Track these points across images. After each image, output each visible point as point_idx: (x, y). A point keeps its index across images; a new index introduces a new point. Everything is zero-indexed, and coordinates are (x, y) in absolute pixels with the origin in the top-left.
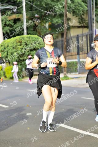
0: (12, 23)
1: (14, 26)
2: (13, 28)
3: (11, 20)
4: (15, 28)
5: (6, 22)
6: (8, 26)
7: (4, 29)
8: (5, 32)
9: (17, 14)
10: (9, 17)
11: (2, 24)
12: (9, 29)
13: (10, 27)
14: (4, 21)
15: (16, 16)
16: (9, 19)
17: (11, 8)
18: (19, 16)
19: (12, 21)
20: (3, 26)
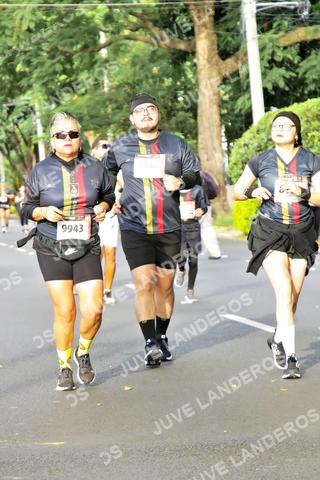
0: (292, 55)
1: (301, 64)
2: (297, 74)
3: (291, 46)
4: (305, 73)
5: (273, 53)
6: (280, 65)
7: (268, 78)
8: (270, 87)
9: (311, 24)
10: (283, 36)
11: (262, 59)
12: (284, 77)
13: (287, 69)
14: (268, 51)
15: (307, 33)
16: (283, 42)
17: (292, 7)
18: (316, 31)
19: (295, 50)
20: (266, 68)
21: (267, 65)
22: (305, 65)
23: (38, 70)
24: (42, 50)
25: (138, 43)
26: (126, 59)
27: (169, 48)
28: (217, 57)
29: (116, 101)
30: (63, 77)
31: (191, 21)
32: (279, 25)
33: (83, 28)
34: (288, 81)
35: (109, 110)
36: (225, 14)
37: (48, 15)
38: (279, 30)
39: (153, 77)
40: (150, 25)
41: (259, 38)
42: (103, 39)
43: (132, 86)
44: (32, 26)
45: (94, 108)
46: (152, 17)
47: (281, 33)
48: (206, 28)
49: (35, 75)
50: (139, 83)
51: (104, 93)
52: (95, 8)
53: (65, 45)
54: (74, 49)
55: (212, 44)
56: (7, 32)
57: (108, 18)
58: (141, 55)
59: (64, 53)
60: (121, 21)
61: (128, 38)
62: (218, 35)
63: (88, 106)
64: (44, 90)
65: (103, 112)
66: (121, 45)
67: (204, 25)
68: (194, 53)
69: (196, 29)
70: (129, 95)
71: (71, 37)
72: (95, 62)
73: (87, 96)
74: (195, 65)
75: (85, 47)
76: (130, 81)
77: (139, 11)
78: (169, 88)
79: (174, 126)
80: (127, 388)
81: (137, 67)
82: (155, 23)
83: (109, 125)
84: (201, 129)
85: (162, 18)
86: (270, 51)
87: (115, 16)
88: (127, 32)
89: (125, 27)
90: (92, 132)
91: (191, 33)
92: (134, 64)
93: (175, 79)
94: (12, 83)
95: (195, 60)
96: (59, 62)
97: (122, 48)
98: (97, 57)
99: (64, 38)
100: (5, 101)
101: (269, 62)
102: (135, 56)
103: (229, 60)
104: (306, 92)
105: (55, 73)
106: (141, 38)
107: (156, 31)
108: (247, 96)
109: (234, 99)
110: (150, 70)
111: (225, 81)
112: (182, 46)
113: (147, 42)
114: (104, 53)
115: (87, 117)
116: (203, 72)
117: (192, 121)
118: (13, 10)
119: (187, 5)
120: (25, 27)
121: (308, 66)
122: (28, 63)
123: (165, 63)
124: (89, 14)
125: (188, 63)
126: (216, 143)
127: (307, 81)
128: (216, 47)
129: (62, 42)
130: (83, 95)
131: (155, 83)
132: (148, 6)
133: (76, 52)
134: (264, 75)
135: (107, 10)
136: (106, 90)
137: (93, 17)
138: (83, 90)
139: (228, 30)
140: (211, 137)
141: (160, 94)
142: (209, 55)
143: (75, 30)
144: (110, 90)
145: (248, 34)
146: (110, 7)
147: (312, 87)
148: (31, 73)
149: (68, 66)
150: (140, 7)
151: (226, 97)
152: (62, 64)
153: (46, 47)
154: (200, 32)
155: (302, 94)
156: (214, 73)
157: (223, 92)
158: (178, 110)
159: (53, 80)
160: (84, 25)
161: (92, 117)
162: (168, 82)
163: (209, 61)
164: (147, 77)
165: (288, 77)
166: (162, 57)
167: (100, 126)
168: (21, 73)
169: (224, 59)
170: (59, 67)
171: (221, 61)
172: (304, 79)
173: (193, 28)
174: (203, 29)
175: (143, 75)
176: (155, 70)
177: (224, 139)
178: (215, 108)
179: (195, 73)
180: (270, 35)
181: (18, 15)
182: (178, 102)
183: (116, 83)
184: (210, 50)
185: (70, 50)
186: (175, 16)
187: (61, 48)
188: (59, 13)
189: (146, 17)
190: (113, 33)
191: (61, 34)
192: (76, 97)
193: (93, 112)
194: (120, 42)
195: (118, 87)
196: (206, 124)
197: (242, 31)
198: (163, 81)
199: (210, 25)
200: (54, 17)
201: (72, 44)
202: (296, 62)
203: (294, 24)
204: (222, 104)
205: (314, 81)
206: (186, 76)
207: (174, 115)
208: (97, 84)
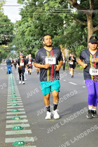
23: (49, 29)
26: (70, 27)
27: (80, 24)
28: (92, 27)
29: (67, 37)
30: (54, 31)
31: (86, 18)
33: (60, 19)
35: (66, 40)
36: (95, 16)
37: (51, 16)
39: (77, 31)
40: (76, 19)
42: (64, 22)
43: (71, 34)
44: (48, 19)
45: (62, 39)
46: (77, 17)
49: (48, 31)
50: (73, 33)
51: (64, 35)
52: (63, 15)
53: (55, 24)
54: (57, 24)
55: (91, 23)
56: (42, 20)
57: (66, 17)
58: (74, 26)
59: (55, 25)
60: (69, 18)
62: (93, 21)
63: (60, 39)
65: (64, 40)
67: (90, 19)
68: (87, 26)
69: (88, 20)
70: (71, 36)
71: (57, 21)
73: (60, 36)
74: (87, 29)
75: (60, 24)
76: (71, 32)
77: (73, 15)
78: (80, 34)
81: (73, 29)
82: (77, 18)
83: (65, 43)
85: (79, 17)
87: (68, 17)
88: (71, 21)
89: (70, 19)
90: (61, 45)
91: (86, 21)
92: (72, 28)
93: (82, 32)
94: (42, 32)
95: (87, 28)
96: (54, 27)
99: (55, 22)
100: (40, 37)
102: (72, 27)
103: (95, 28)
105: (53, 30)
106: (74, 22)
107: (78, 20)
110: (76, 30)
111: (94, 33)
112: (84, 24)
114: (65, 26)
115: (60, 41)
116: (89, 30)
117: (86, 42)
118: (43, 15)
119: (85, 14)
120: (46, 19)
122: (46, 28)
123: (79, 28)
124: (61, 16)
125: (85, 28)
128: (92, 24)
129: (55, 23)
131: (77, 33)
132: (76, 14)
135: (66, 15)
136: (65, 34)
137: (62, 17)
138: (59, 35)
139: (95, 20)
141: (78, 36)
142: (91, 26)
146: (66, 14)
148: (47, 30)
149: (56, 29)
150: (74, 14)
152: (54, 28)
153: (51, 24)
154: (89, 21)
156: (92, 31)
159: (52, 32)
161: (61, 41)
162: (80, 33)
163: (91, 28)
164: (75, 32)
167: (63, 43)
168: (44, 30)
170: (54, 29)
171: (93, 28)
173: (87, 20)
175: (74, 31)
176: (77, 30)
179: (87, 30)
181: (44, 16)
183: (67, 33)
184: (91, 25)
186: (82, 17)
187: (54, 24)
188: (54, 16)
189: (75, 17)
190: (67, 21)
191: (54, 21)
192: (57, 36)
193: (62, 40)
195: (68, 34)
198: (79, 33)
199: (91, 19)
200: (53, 17)
201: (57, 23)
206: (85, 31)
208: (63, 33)
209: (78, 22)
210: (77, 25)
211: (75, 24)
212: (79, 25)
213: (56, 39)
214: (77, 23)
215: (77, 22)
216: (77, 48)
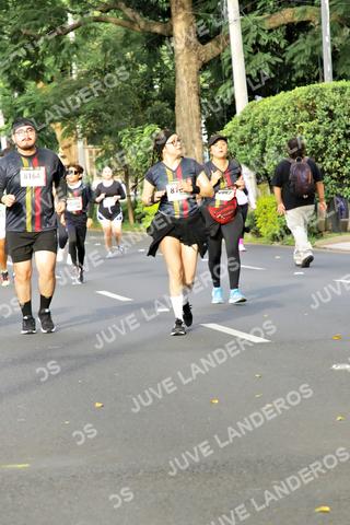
0: (278, 39)
1: (288, 49)
2: (284, 59)
3: (277, 28)
4: (292, 59)
5: (258, 37)
6: (265, 49)
7: (252, 63)
8: (254, 74)
9: (299, 5)
10: (268, 18)
11: (245, 43)
12: (270, 63)
13: (273, 54)
14: (252, 35)
15: (294, 14)
16: (268, 25)
18: (304, 12)
19: (281, 33)
20: (249, 53)
21: (251, 50)
22: (292, 49)
24: (4, 34)
25: (110, 25)
26: (96, 44)
27: (143, 31)
28: (196, 42)
30: (28, 62)
32: (263, 6)
33: (49, 9)
34: (274, 68)
38: (264, 11)
39: (126, 63)
40: (123, 5)
41: (242, 20)
42: (71, 21)
43: (103, 73)
47: (266, 15)
48: (184, 8)
50: (110, 69)
51: (72, 81)
53: (28, 28)
54: (39, 32)
55: (190, 26)
58: (113, 38)
59: (27, 37)
61: (97, 20)
62: (197, 17)
63: (55, 95)
64: (6, 78)
66: (91, 28)
67: (182, 6)
68: (171, 36)
69: (173, 11)
71: (35, 19)
72: (63, 46)
73: (54, 84)
74: (172, 49)
75: (51, 29)
76: (101, 68)
78: (144, 74)
79: (149, 117)
80: (98, 405)
81: (109, 53)
82: (128, 3)
83: (78, 115)
84: (178, 121)
86: (255, 35)
88: (97, 13)
89: (95, 8)
90: (59, 124)
91: (168, 14)
92: (105, 49)
93: (150, 66)
95: (172, 44)
96: (22, 46)
97: (92, 32)
98: (64, 40)
99: (28, 20)
101: (253, 46)
102: (106, 40)
103: (209, 45)
104: (293, 79)
105: (19, 58)
106: (112, 19)
107: (129, 12)
108: (229, 84)
109: (215, 87)
110: (123, 56)
111: (204, 67)
112: (158, 29)
113: (119, 24)
114: (71, 36)
116: (181, 58)
117: (169, 111)
121: (295, 50)
123: (139, 48)
125: (164, 48)
126: (196, 135)
127: (295, 67)
129: (25, 25)
130: (49, 82)
131: (128, 69)
133: (41, 35)
134: (247, 61)
136: (74, 77)
138: (49, 77)
139: (208, 11)
140: (191, 129)
141: (134, 81)
142: (187, 39)
143: (39, 12)
144: (79, 77)
145: (229, 15)
147: (300, 74)
149: (32, 51)
151: (206, 85)
152: (26, 48)
153: (7, 30)
154: (177, 14)
155: (290, 82)
156: (193, 59)
157: (202, 80)
158: (154, 100)
159: (16, 67)
160: (50, 6)
162: (143, 68)
163: (187, 45)
164: (119, 63)
165: (274, 63)
166: (136, 41)
167: (69, 117)
169: (203, 43)
170: (22, 53)
171: (201, 46)
172: (291, 65)
173: (169, 9)
174: (181, 10)
175: (115, 60)
176: (129, 55)
177: (204, 131)
178: (194, 97)
179: (172, 57)
180: (253, 16)
182: (154, 90)
183: (85, 70)
184: (188, 33)
185: (33, 34)
187: (24, 31)
190: (81, 14)
191: (24, 16)
192: (41, 85)
194: (89, 25)
195: (88, 74)
196: (184, 114)
197: (224, 12)
198: (137, 68)
199: (187, 6)
201: (37, 27)
202: (282, 46)
203: (280, 5)
204: (202, 93)
205: (302, 66)
206: (162, 62)
207: (150, 105)
208: (65, 71)
209: (133, 22)
210: (127, 35)
211: (120, 28)
212: (133, 36)
213: (37, 98)
214: (128, 24)
215: (126, 18)
216: (132, 135)
